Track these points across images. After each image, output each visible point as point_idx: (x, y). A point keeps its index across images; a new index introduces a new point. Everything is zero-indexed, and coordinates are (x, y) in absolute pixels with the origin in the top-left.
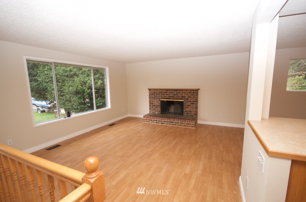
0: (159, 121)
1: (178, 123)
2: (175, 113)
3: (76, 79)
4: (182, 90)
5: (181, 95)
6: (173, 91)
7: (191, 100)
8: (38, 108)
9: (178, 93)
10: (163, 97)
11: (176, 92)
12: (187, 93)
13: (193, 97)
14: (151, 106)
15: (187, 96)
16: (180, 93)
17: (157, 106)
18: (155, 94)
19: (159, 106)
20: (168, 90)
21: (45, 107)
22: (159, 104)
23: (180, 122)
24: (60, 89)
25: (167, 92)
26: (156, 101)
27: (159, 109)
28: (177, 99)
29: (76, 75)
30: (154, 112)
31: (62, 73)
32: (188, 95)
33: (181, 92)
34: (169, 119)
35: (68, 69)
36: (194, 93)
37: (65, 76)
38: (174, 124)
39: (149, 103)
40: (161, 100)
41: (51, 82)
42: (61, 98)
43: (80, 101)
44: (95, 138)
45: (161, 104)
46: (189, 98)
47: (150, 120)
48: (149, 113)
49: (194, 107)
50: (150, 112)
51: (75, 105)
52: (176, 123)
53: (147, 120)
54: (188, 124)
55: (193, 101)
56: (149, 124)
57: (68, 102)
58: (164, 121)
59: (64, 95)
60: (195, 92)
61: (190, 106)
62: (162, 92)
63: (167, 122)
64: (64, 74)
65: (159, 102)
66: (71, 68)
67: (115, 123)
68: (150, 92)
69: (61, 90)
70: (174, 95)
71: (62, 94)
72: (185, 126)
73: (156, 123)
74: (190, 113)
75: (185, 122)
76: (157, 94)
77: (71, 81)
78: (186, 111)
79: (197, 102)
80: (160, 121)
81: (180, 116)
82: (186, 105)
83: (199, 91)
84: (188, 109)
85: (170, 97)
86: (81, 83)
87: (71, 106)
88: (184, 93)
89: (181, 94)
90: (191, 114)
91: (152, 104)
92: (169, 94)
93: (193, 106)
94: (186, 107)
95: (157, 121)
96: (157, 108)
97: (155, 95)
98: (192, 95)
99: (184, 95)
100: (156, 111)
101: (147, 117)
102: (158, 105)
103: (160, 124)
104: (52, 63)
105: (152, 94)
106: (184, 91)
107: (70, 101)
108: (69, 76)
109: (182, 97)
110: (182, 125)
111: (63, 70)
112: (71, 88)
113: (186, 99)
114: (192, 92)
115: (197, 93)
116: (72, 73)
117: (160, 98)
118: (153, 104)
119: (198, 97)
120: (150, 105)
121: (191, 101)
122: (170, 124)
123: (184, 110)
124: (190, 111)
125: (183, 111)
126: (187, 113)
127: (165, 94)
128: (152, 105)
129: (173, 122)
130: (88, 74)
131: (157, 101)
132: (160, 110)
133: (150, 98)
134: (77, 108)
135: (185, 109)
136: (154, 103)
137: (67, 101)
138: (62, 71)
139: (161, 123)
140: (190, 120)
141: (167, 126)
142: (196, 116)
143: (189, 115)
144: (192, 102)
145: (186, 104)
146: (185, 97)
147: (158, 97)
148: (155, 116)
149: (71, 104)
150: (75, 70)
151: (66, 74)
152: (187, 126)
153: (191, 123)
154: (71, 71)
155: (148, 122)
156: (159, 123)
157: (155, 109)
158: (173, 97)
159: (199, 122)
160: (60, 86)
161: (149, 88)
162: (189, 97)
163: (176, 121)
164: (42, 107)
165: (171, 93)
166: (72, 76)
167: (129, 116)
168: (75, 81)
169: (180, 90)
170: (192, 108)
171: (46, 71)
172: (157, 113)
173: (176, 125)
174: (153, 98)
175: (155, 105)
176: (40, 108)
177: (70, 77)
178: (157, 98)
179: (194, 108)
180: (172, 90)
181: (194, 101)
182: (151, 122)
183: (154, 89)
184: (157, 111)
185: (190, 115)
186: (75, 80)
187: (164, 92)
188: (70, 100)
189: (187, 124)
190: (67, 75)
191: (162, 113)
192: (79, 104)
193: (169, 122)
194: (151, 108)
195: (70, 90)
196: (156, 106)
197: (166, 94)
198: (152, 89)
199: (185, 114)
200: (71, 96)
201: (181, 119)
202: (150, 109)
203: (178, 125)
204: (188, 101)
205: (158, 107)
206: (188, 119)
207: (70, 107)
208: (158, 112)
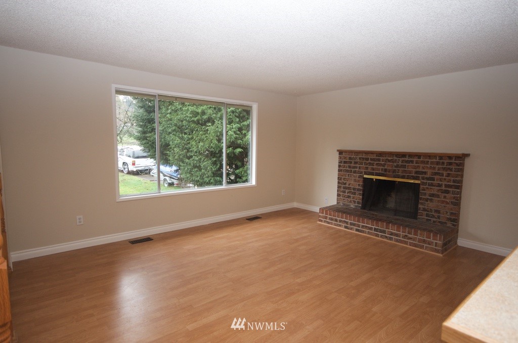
0: (351, 224)
1: (397, 235)
2: (396, 212)
3: (211, 128)
4: (418, 155)
5: (415, 167)
6: (395, 158)
7: (440, 183)
8: (165, 177)
9: (407, 162)
10: (369, 170)
11: (403, 161)
12: (432, 163)
13: (448, 175)
14: (342, 189)
15: (429, 172)
16: (412, 162)
17: (354, 189)
18: (351, 163)
19: (358, 190)
20: (381, 154)
21: (175, 178)
22: (359, 185)
23: (401, 233)
24: (186, 146)
25: (379, 160)
26: (353, 178)
27: (359, 197)
28: (403, 177)
29: (211, 120)
30: (346, 203)
31: (190, 117)
32: (434, 168)
33: (415, 159)
34: (376, 224)
35: (200, 111)
36: (450, 164)
37: (193, 122)
38: (386, 237)
39: (337, 181)
40: (366, 176)
41: (175, 133)
42: (187, 160)
43: (213, 169)
44: (211, 238)
45: (364, 186)
46: (436, 177)
47: (332, 219)
48: (335, 203)
49: (448, 201)
50: (338, 203)
51: (207, 175)
52: (392, 234)
53: (326, 218)
54: (424, 241)
55: (446, 186)
56: (329, 228)
57: (196, 169)
58: (363, 227)
59: (191, 157)
60: (453, 161)
61: (438, 196)
62: (367, 159)
63: (371, 229)
64: (193, 119)
65: (359, 181)
66: (204, 107)
67: (260, 216)
68: (340, 158)
69: (188, 146)
70: (395, 167)
71: (188, 155)
72: (415, 245)
73: (346, 227)
74: (436, 215)
75: (416, 234)
76: (356, 163)
77: (202, 131)
78: (424, 210)
79: (459, 187)
80: (354, 225)
81: (407, 219)
82: (425, 194)
83: (467, 162)
84: (431, 205)
85: (386, 170)
86: (217, 136)
87: (201, 176)
88: (423, 162)
89: (415, 164)
90: (439, 217)
91: (343, 186)
92: (384, 165)
93: (445, 197)
94: (427, 200)
95: (347, 223)
96: (354, 194)
97: (352, 165)
98: (444, 169)
99: (423, 168)
100: (350, 202)
101: (326, 211)
102: (357, 187)
103: (355, 232)
104: (155, 96)
105: (345, 162)
106: (422, 159)
107: (199, 168)
108: (200, 122)
109: (417, 172)
110: (406, 243)
111: (192, 112)
112: (201, 144)
113: (428, 179)
114: (445, 161)
115: (462, 165)
116: (205, 117)
117: (361, 173)
118: (345, 184)
119: (462, 176)
120: (339, 187)
121: (440, 185)
122: (377, 235)
123: (420, 206)
124: (437, 211)
125: (417, 209)
126: (427, 215)
127: (375, 162)
128: (344, 188)
129: (384, 232)
130: (231, 119)
131: (355, 180)
132: (361, 201)
133: (339, 171)
134: (210, 181)
135: (422, 204)
136: (348, 183)
137: (195, 167)
138: (190, 114)
139: (357, 230)
140: (430, 231)
141: (369, 238)
142: (453, 225)
143: (433, 219)
144: (443, 188)
145: (428, 192)
146: (425, 173)
147: (357, 170)
148: (344, 213)
149: (200, 174)
150: (210, 111)
151: (195, 119)
152: (422, 247)
153: (431, 240)
154: (203, 113)
155: (329, 223)
156: (351, 229)
157: (349, 197)
158: (394, 171)
159: (462, 242)
160: (186, 140)
161: (339, 149)
162: (436, 174)
163: (392, 229)
164: (171, 178)
165: (389, 161)
166: (204, 123)
167: (295, 206)
168: (209, 132)
169: (411, 155)
170: (443, 202)
171: (170, 113)
172: (352, 206)
173: (391, 239)
174: (347, 171)
175: (349, 188)
176: (167, 178)
177: (202, 125)
178: (355, 172)
179: (447, 203)
180: (391, 154)
181: (450, 186)
182: (335, 225)
183: (351, 152)
184: (355, 202)
185: (435, 219)
186: (207, 130)
187: (372, 160)
188: (200, 165)
189: (420, 241)
190: (198, 120)
191: (364, 207)
192: (213, 173)
193: (375, 230)
194: (342, 193)
195: (200, 147)
196: (352, 191)
197: (377, 164)
198: (346, 152)
199: (423, 216)
200: (201, 159)
201: (407, 226)
202: (338, 195)
203: (397, 241)
204: (432, 185)
205: (357, 192)
206: (424, 230)
207: (198, 178)
208: (356, 205)
